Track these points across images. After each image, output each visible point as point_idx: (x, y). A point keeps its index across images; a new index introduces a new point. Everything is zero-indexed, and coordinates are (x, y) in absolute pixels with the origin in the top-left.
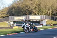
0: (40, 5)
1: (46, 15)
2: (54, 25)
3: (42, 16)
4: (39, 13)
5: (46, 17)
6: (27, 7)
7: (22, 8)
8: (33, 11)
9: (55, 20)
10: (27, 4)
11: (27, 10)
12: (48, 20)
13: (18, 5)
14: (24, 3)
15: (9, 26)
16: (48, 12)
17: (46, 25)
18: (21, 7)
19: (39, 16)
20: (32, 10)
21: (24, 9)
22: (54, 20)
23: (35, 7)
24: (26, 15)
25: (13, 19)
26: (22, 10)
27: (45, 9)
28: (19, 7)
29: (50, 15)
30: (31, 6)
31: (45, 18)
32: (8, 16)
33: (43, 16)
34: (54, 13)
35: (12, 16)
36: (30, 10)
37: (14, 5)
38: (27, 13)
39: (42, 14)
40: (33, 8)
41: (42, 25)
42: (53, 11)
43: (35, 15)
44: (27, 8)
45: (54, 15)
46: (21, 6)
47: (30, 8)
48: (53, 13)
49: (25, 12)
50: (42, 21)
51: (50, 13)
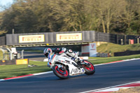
0: (81, 6)
1: (96, 30)
2: (116, 54)
3: (88, 32)
4: (79, 27)
5: (96, 35)
6: (51, 11)
7: (39, 15)
8: (66, 20)
9: (120, 43)
10: (51, 4)
11: (51, 18)
12: (102, 42)
13: (27, 7)
14: (42, 3)
15: (6, 58)
16: (101, 24)
17: (98, 56)
18: (36, 12)
19: (80, 35)
20: (62, 18)
21: (44, 17)
22: (116, 43)
23: (71, 12)
24: (48, 30)
25: (16, 41)
26: (39, 20)
27: (93, 15)
28: (31, 11)
29: (106, 32)
30: (59, 8)
31: (94, 38)
32: (4, 35)
33: (90, 34)
34: (117, 25)
35: (13, 34)
36: (57, 17)
37: (19, 8)
38: (50, 27)
39: (87, 29)
40: (64, 14)
41: (88, 55)
42: (115, 20)
43: (71, 30)
44: (51, 14)
45: (117, 30)
46: (36, 9)
47: (57, 13)
48: (114, 27)
49: (46, 23)
50: (88, 45)
51: (106, 26)
